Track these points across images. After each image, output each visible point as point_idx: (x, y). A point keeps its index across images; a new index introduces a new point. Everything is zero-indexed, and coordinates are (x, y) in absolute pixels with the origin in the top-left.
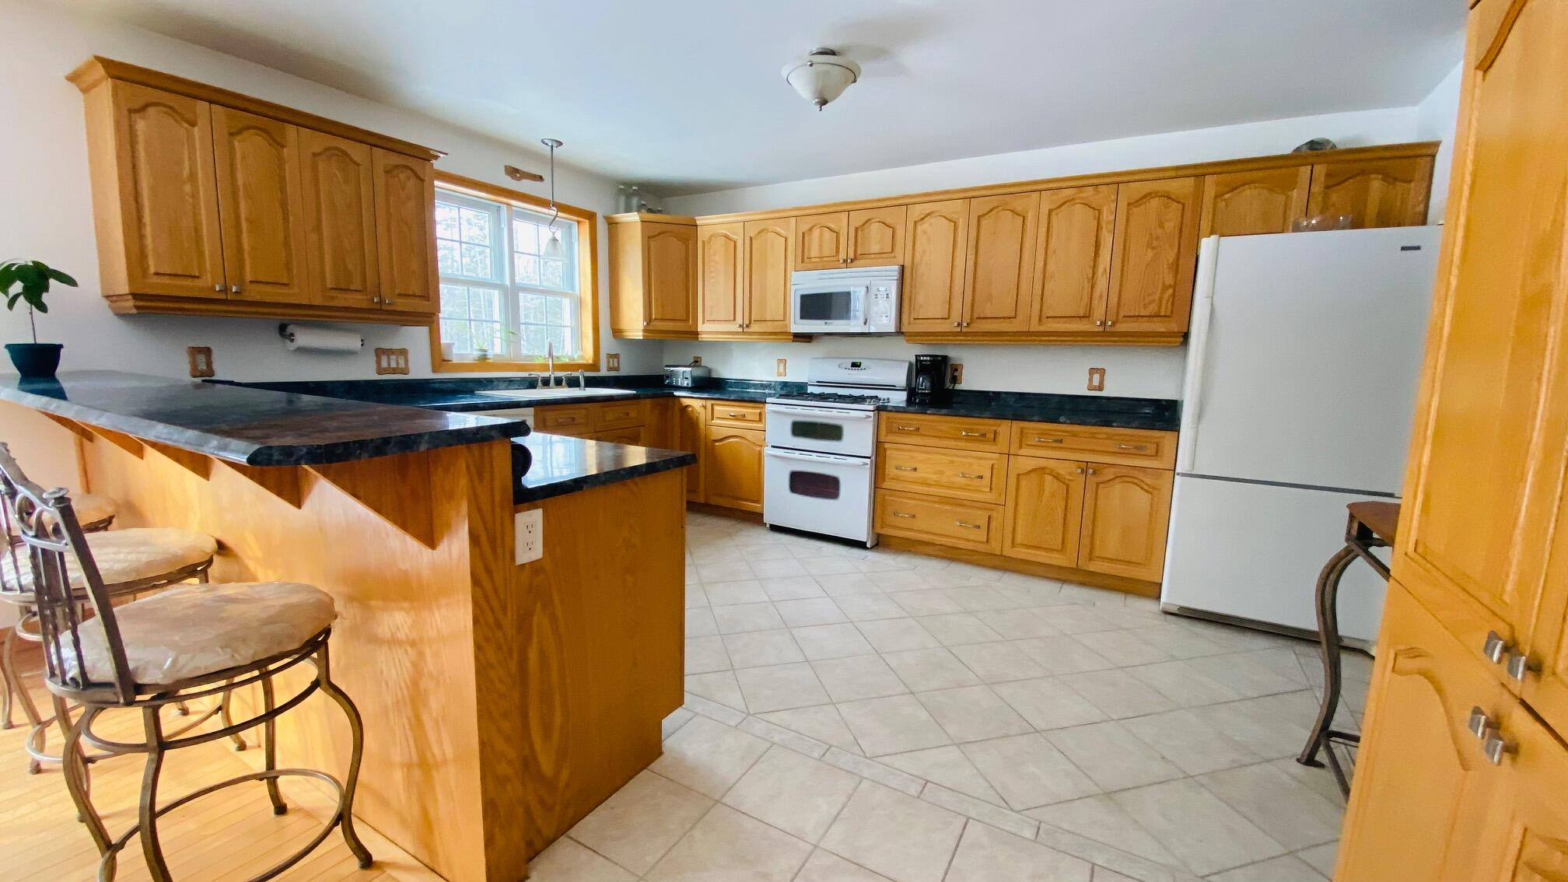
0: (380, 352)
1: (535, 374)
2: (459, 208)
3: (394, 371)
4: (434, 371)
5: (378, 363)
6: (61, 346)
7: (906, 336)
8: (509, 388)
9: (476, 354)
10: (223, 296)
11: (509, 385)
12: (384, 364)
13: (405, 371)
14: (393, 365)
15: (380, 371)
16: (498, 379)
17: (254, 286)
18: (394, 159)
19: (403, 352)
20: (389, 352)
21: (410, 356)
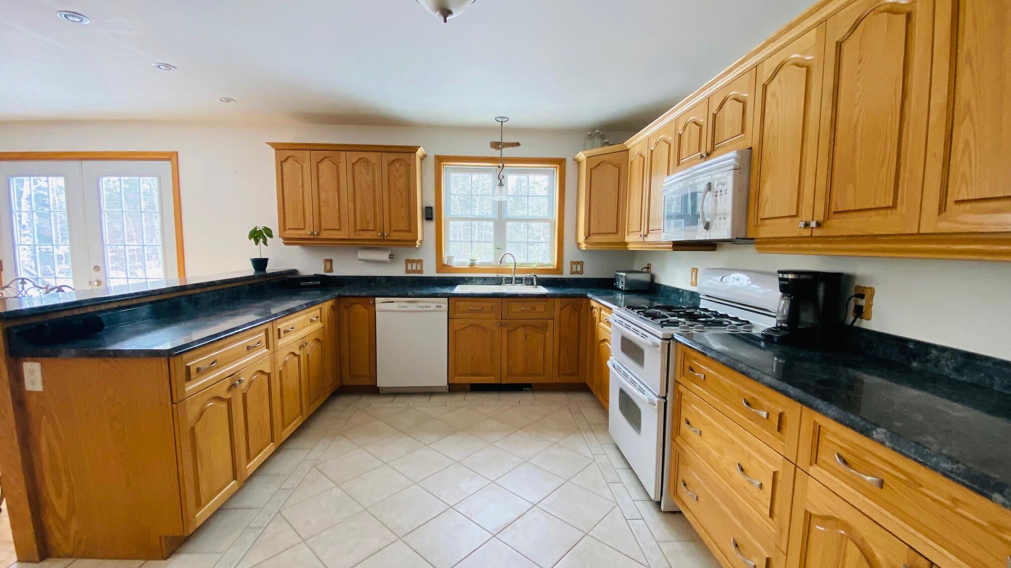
0: (408, 261)
1: (500, 275)
2: (471, 175)
3: (414, 272)
4: (437, 272)
5: (407, 267)
6: (268, 259)
7: (757, 243)
8: (485, 283)
9: (469, 262)
10: (312, 237)
11: (484, 282)
12: (409, 268)
13: (421, 272)
14: (414, 268)
15: (407, 271)
16: (477, 278)
17: (325, 231)
18: (393, 157)
19: (420, 262)
20: (413, 261)
21: (424, 264)
